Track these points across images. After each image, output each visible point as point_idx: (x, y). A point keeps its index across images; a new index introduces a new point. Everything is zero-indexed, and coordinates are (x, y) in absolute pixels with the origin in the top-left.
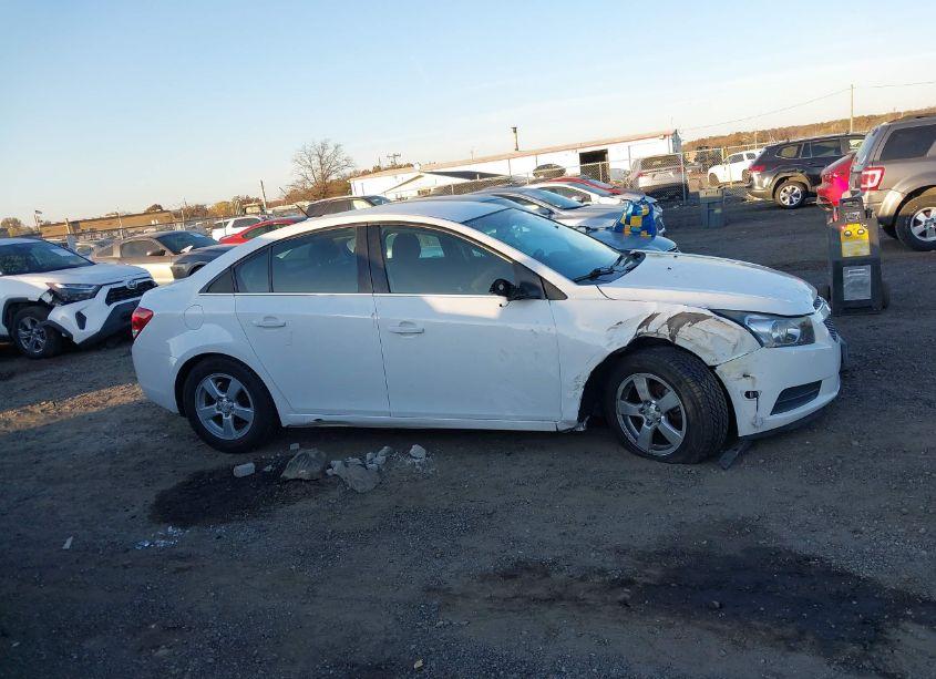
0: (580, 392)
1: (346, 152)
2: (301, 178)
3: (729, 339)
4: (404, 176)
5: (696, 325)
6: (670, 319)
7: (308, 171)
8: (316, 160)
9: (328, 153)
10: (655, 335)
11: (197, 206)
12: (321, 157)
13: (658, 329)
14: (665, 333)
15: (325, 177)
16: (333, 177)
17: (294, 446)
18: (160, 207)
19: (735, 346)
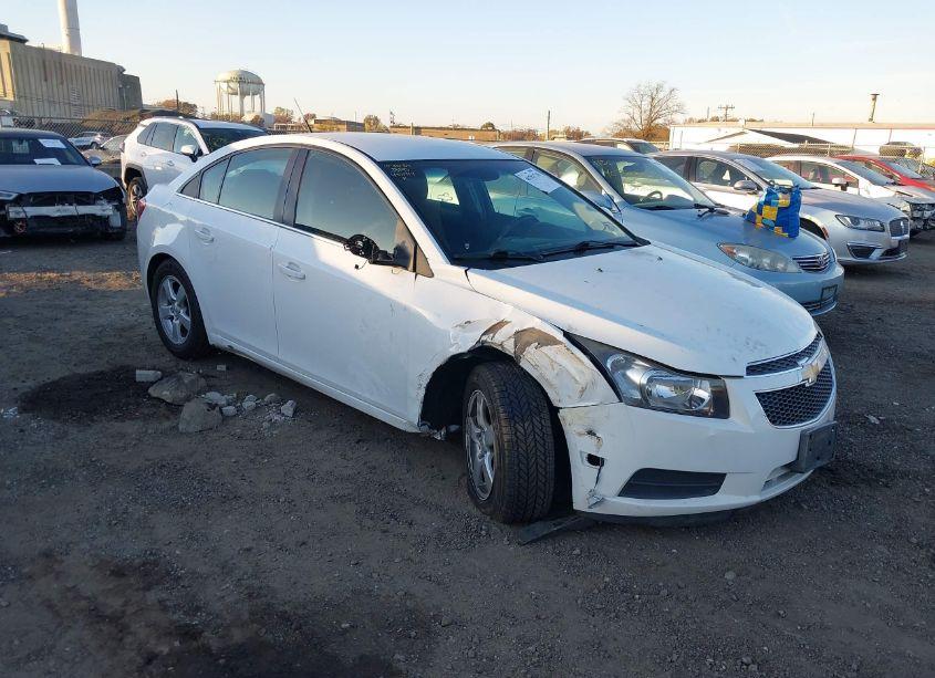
0: (422, 393)
1: (680, 97)
2: (627, 117)
3: (577, 378)
4: (727, 129)
5: (545, 349)
6: (517, 332)
7: (637, 111)
8: (647, 100)
9: (661, 95)
10: (500, 348)
11: (530, 131)
12: (653, 99)
13: (504, 340)
14: (510, 348)
15: (651, 120)
16: (660, 121)
17: (222, 367)
18: (492, 125)
19: (583, 390)
